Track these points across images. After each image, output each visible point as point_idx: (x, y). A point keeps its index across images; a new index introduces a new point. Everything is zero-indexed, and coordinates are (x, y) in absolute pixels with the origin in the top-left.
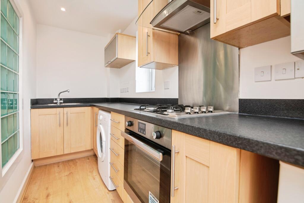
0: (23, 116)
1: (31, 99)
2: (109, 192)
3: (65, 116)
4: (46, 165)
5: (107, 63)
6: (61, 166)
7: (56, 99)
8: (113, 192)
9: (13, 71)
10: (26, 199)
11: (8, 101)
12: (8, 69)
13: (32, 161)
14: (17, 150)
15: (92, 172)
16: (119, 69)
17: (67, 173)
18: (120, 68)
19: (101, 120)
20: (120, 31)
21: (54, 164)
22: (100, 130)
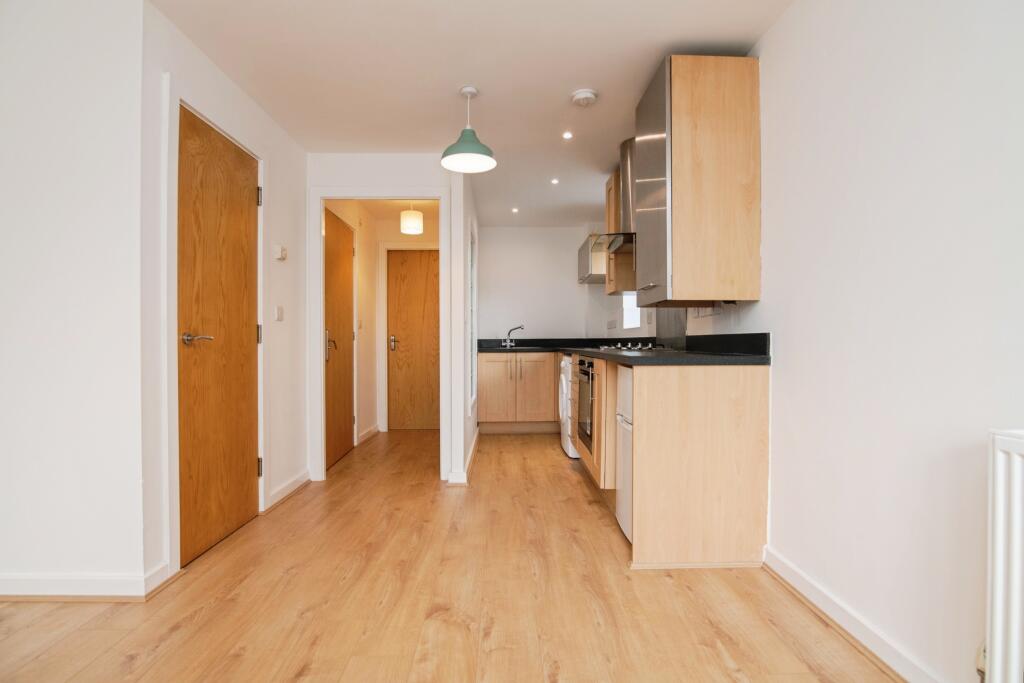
2: (571, 462)
3: (519, 364)
7: (505, 341)
13: (478, 424)
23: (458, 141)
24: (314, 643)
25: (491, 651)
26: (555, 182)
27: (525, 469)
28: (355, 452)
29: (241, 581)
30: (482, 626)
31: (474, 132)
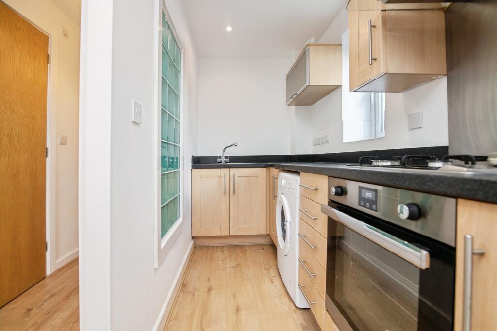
0: (184, 178)
1: (192, 156)
2: (297, 311)
3: (232, 179)
4: (208, 247)
5: (291, 98)
6: (226, 252)
7: (220, 157)
8: (303, 311)
9: (174, 117)
10: (185, 286)
11: (169, 159)
12: (169, 114)
13: (193, 238)
14: (176, 219)
15: (268, 270)
16: (310, 106)
17: (233, 264)
18: (311, 104)
19: (283, 187)
20: (312, 41)
21: (217, 247)
22: (281, 202)
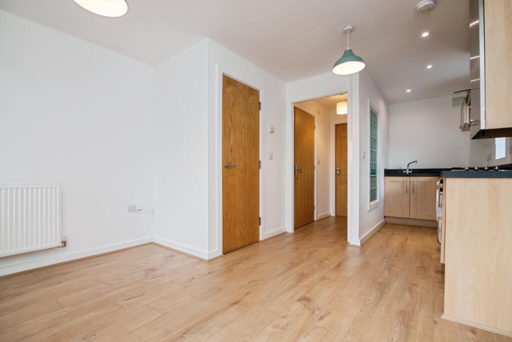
1: (385, 169)
3: (412, 183)
13: (385, 217)
23: (343, 56)
24: (247, 294)
25: (317, 327)
26: (429, 67)
27: (402, 245)
28: (315, 223)
29: (239, 264)
30: (322, 314)
31: (351, 50)
